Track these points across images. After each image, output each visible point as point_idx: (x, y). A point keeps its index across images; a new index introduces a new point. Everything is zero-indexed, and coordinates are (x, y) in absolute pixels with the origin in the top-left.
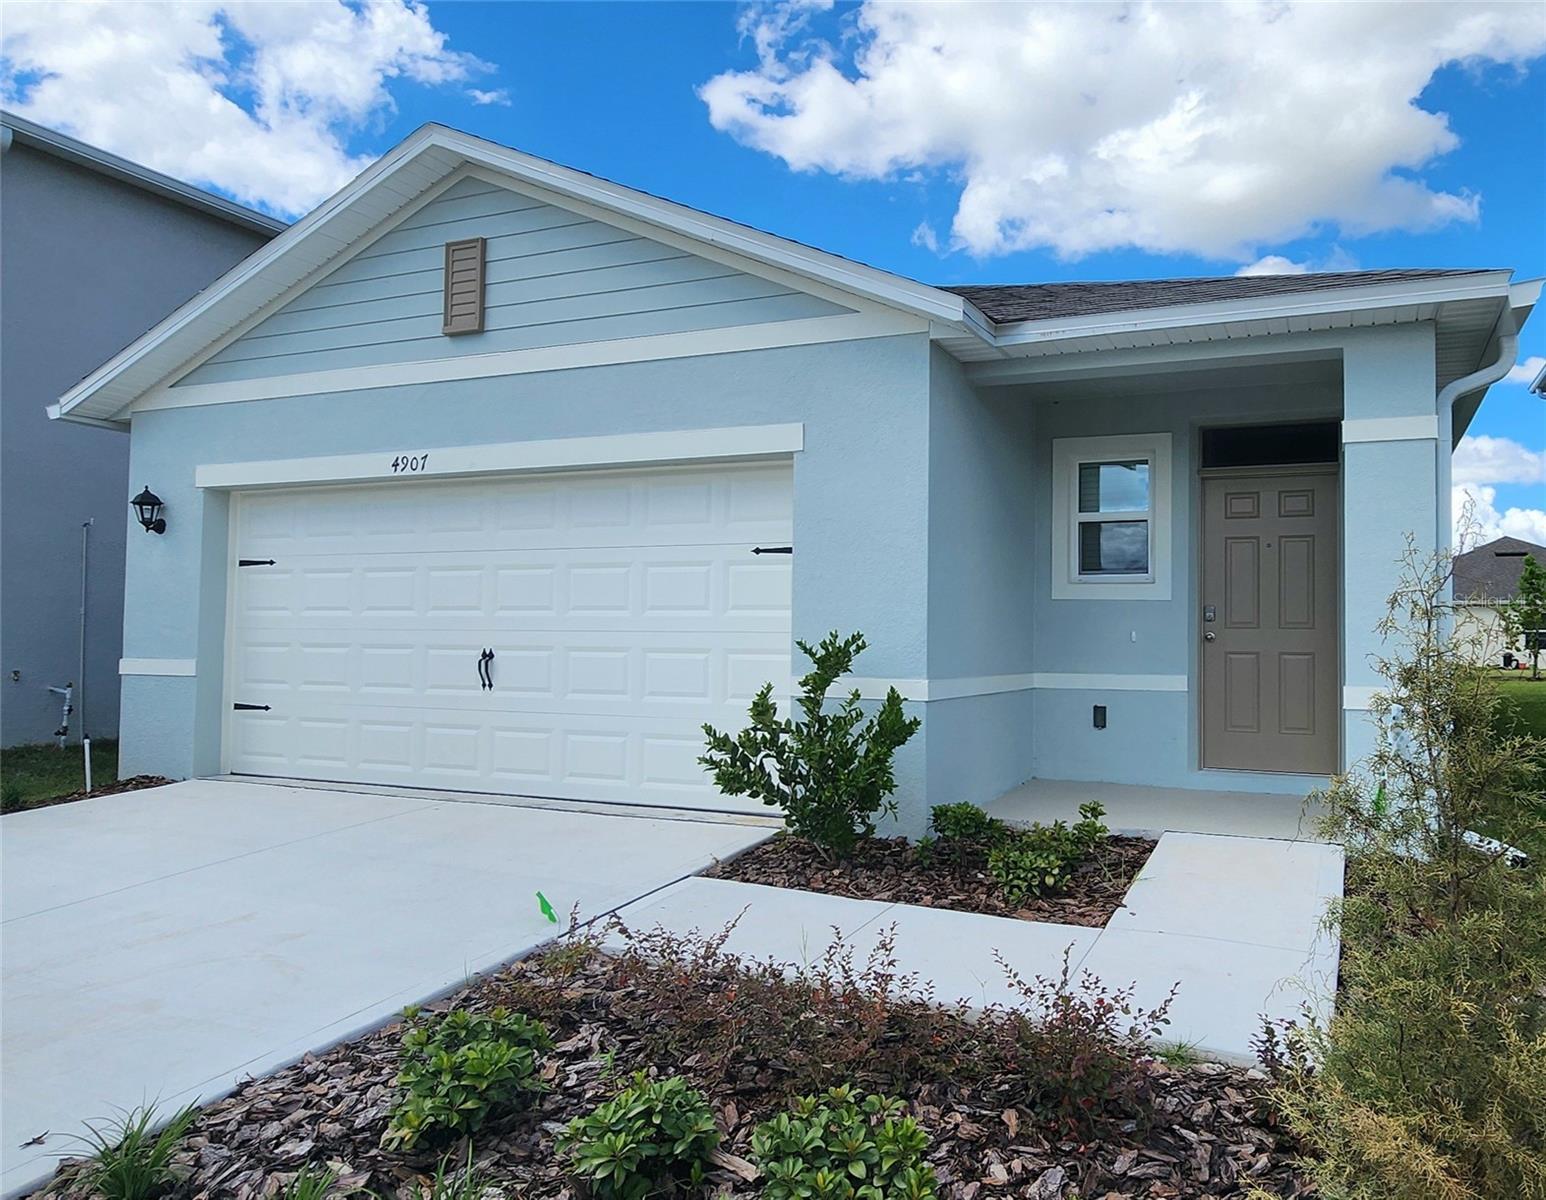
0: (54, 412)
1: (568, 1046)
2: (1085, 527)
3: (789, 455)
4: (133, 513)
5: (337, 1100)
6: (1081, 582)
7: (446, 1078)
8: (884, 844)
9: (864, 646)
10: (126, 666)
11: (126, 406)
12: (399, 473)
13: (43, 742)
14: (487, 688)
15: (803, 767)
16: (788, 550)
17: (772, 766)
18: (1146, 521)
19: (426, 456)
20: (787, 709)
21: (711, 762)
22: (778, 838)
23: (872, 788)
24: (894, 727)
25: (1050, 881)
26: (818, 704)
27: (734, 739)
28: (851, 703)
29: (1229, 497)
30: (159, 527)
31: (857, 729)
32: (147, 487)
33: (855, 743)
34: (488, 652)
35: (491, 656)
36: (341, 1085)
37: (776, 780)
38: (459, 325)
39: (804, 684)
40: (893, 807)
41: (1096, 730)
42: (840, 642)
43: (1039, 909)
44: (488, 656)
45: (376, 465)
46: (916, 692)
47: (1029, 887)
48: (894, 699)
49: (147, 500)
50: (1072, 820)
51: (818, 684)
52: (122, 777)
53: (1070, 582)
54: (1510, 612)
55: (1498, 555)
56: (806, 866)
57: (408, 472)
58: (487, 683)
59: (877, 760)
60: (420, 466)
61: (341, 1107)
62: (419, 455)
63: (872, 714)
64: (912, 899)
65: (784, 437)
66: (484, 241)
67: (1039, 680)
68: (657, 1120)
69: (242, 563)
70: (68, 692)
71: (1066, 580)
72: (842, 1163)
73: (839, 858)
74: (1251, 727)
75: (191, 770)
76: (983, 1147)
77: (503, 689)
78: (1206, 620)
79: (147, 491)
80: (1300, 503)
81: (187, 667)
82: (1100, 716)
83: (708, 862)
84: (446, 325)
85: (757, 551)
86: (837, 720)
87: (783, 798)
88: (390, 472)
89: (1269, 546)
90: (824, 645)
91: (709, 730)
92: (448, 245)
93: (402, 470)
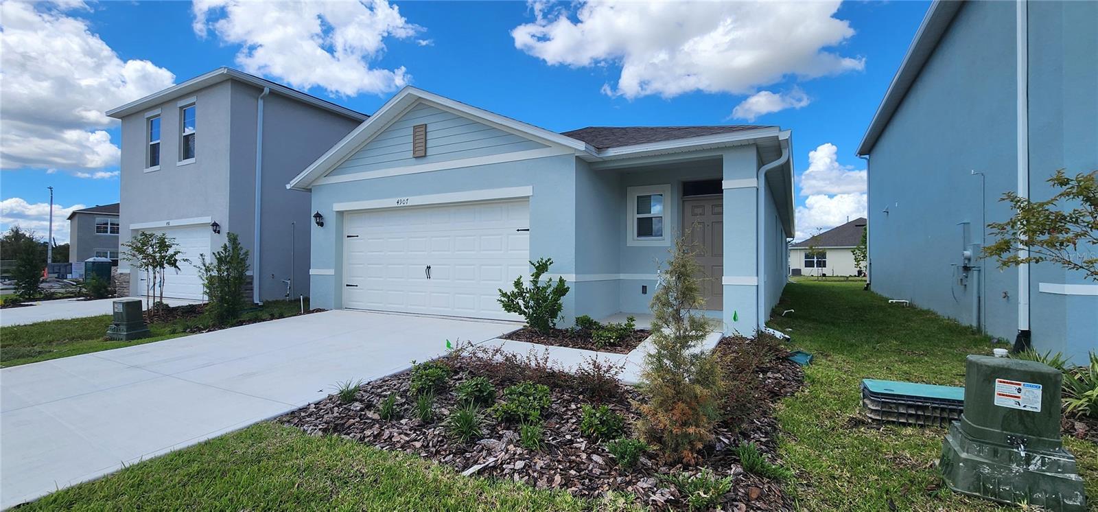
0: (288, 187)
1: (456, 377)
2: (640, 220)
3: (528, 197)
4: (313, 219)
5: (395, 385)
6: (638, 240)
7: (424, 377)
8: (560, 331)
9: (552, 262)
10: (312, 272)
11: (311, 183)
12: (399, 205)
13: (281, 299)
14: (429, 278)
15: (532, 303)
16: (528, 230)
17: (521, 302)
18: (662, 217)
19: (408, 199)
20: (527, 284)
21: (501, 301)
22: (525, 328)
23: (554, 311)
24: (561, 290)
25: (612, 341)
26: (537, 282)
27: (509, 294)
28: (548, 282)
29: (693, 207)
30: (321, 224)
31: (549, 291)
32: (317, 211)
33: (549, 295)
35: (430, 267)
36: (395, 382)
37: (523, 308)
38: (418, 154)
39: (532, 276)
40: (563, 318)
41: (643, 295)
42: (544, 261)
43: (607, 349)
44: (429, 268)
45: (391, 202)
46: (570, 278)
47: (605, 343)
48: (561, 280)
49: (318, 216)
50: (624, 323)
51: (537, 275)
52: (311, 309)
53: (634, 240)
54: (857, 251)
55: (856, 226)
56: (533, 336)
57: (402, 205)
58: (429, 276)
59: (554, 300)
60: (406, 203)
61: (396, 387)
62: (406, 199)
63: (554, 285)
64: (566, 346)
65: (526, 191)
66: (426, 125)
67: (622, 276)
68: (479, 386)
69: (348, 237)
70: (289, 282)
71: (632, 238)
72: (528, 396)
73: (544, 334)
75: (333, 307)
76: (571, 402)
77: (434, 278)
81: (331, 272)
82: (644, 290)
83: (501, 334)
84: (413, 154)
85: (518, 230)
86: (544, 288)
87: (525, 313)
88: (396, 205)
89: (708, 226)
90: (538, 262)
91: (500, 290)
92: (414, 127)
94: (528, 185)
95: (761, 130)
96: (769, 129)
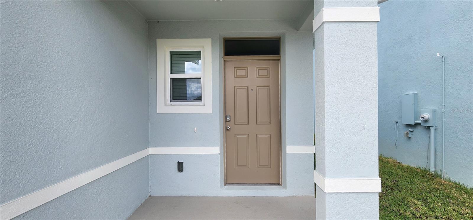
2: (173, 80)
6: (171, 105)
18: (201, 78)
29: (236, 69)
41: (179, 173)
53: (166, 105)
67: (152, 151)
71: (164, 104)
74: (246, 166)
78: (226, 121)
80: (264, 72)
82: (180, 167)
89: (252, 90)
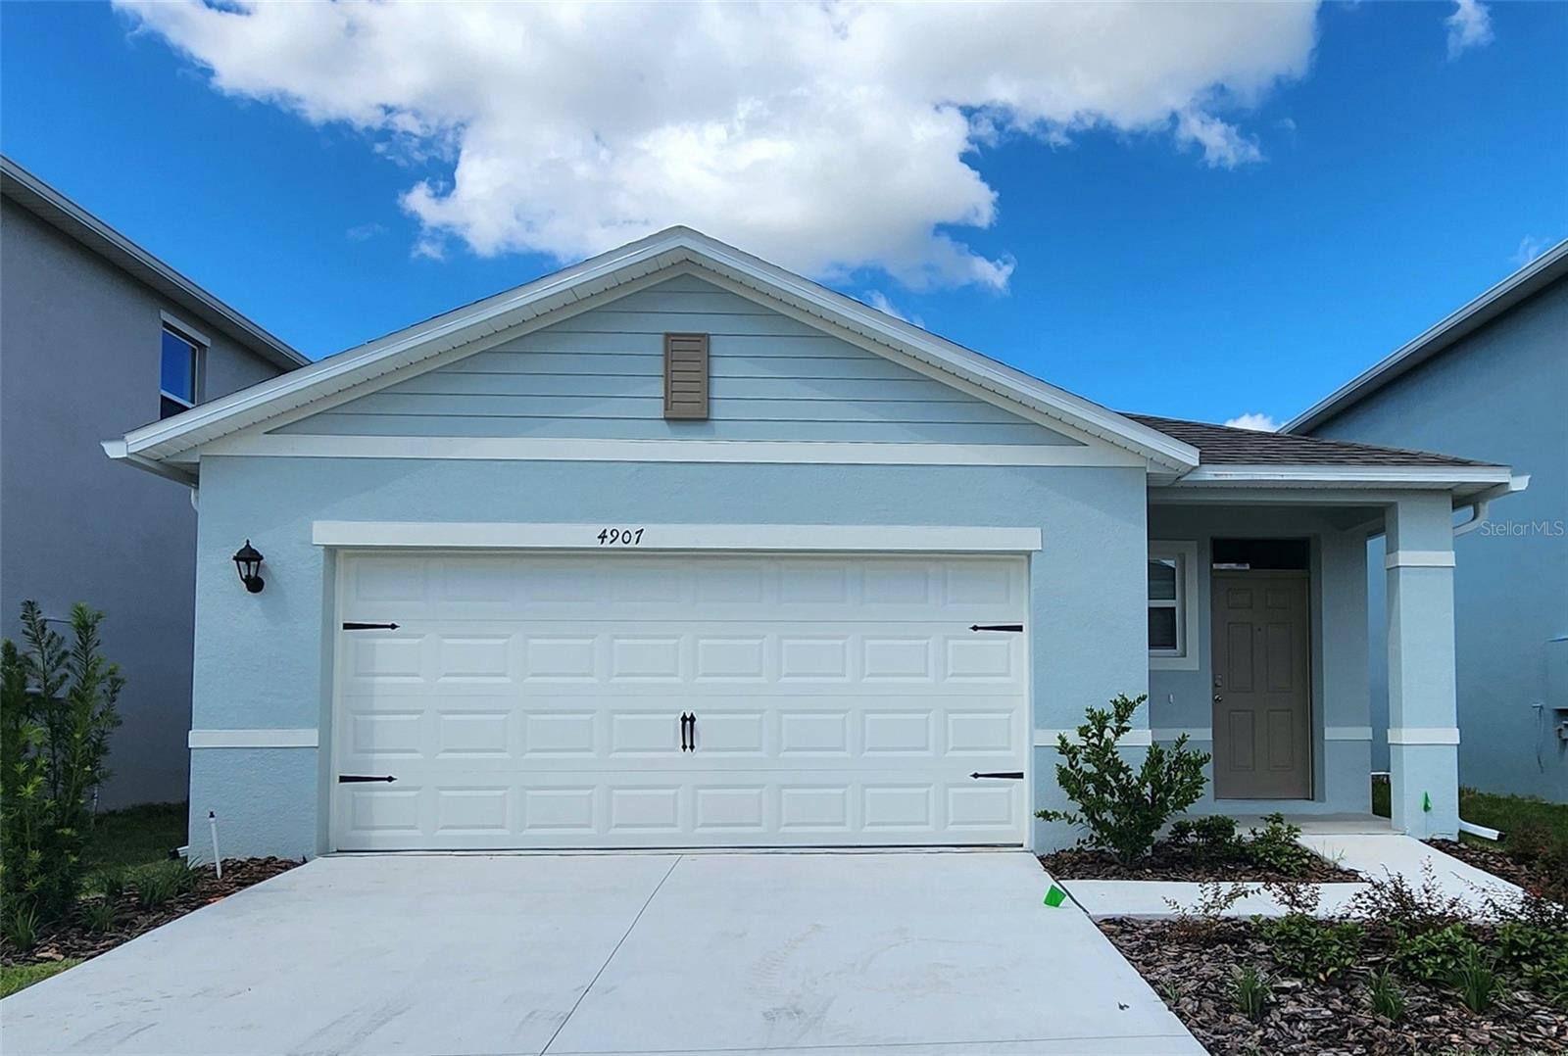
0: (115, 450)
3: (1028, 554)
10: (196, 739)
12: (607, 544)
14: (688, 749)
16: (1018, 628)
19: (642, 530)
30: (258, 586)
32: (248, 541)
34: (688, 716)
35: (692, 719)
38: (679, 410)
44: (689, 720)
45: (583, 535)
49: (248, 556)
57: (619, 544)
58: (688, 744)
60: (634, 539)
62: (633, 528)
65: (1027, 538)
66: (707, 336)
69: (348, 626)
75: (315, 849)
77: (704, 750)
79: (248, 545)
81: (306, 737)
84: (666, 409)
85: (975, 628)
88: (597, 543)
89: (1260, 630)
92: (667, 335)
93: (612, 542)
94: (1034, 526)
95: (1485, 470)
96: (1495, 469)
